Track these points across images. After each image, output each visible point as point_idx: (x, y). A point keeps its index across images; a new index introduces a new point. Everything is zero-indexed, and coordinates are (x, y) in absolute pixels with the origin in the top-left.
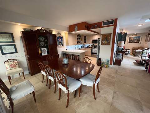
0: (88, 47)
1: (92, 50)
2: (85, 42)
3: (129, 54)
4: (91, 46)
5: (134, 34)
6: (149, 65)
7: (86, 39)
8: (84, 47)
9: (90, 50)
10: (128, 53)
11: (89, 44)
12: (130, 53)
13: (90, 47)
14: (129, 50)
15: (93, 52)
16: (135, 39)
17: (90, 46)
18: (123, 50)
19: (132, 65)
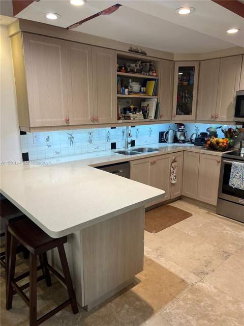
0: (202, 140)
1: (226, 171)
2: (184, 108)
4: (229, 133)
7: (190, 87)
8: (176, 140)
9: (211, 163)
11: (214, 119)
13: (213, 147)
15: (235, 182)
17: (221, 137)
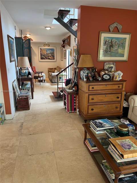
3: (45, 80)
5: (45, 44)
6: (66, 99)
10: (42, 79)
12: (44, 78)
14: (43, 74)
16: (48, 52)
18: (30, 76)
19: (49, 103)
